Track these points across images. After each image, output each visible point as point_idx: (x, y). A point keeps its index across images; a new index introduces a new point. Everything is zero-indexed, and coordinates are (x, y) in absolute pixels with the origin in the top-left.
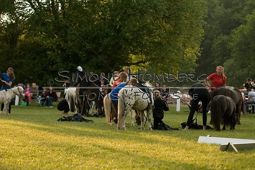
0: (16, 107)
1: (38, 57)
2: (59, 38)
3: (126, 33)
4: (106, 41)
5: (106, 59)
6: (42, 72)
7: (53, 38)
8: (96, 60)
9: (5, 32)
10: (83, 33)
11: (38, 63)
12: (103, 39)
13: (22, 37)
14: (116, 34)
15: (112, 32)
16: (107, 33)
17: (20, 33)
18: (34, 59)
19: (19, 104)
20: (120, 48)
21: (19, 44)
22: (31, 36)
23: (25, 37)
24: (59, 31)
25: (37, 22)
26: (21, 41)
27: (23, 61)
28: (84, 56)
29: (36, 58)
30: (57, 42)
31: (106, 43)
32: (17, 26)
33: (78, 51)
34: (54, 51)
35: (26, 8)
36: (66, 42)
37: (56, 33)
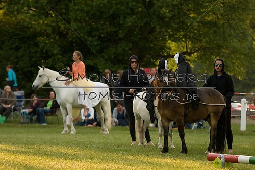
1: (23, 46)
2: (56, 16)
3: (161, 7)
4: (130, 21)
5: (130, 50)
6: (30, 69)
7: (47, 17)
8: (114, 50)
10: (95, 9)
11: (23, 56)
12: (125, 17)
14: (146, 10)
15: (140, 7)
16: (131, 9)
20: (152, 30)
22: (12, 12)
24: (57, 5)
28: (96, 44)
29: (21, 48)
30: (53, 22)
31: (130, 24)
33: (86, 37)
34: (48, 36)
36: (68, 22)
37: (52, 9)
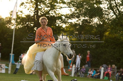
0: (101, 80)
6: (119, 57)
9: (95, 30)
13: (107, 33)
17: (106, 31)
18: (114, 48)
19: (103, 78)
21: (104, 38)
22: (113, 33)
23: (109, 34)
25: (117, 24)
26: (106, 36)
27: (107, 49)
32: (104, 26)
35: (110, 15)
